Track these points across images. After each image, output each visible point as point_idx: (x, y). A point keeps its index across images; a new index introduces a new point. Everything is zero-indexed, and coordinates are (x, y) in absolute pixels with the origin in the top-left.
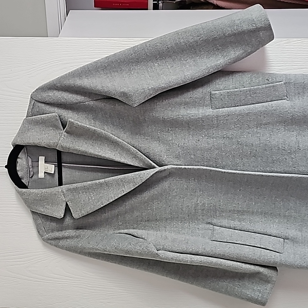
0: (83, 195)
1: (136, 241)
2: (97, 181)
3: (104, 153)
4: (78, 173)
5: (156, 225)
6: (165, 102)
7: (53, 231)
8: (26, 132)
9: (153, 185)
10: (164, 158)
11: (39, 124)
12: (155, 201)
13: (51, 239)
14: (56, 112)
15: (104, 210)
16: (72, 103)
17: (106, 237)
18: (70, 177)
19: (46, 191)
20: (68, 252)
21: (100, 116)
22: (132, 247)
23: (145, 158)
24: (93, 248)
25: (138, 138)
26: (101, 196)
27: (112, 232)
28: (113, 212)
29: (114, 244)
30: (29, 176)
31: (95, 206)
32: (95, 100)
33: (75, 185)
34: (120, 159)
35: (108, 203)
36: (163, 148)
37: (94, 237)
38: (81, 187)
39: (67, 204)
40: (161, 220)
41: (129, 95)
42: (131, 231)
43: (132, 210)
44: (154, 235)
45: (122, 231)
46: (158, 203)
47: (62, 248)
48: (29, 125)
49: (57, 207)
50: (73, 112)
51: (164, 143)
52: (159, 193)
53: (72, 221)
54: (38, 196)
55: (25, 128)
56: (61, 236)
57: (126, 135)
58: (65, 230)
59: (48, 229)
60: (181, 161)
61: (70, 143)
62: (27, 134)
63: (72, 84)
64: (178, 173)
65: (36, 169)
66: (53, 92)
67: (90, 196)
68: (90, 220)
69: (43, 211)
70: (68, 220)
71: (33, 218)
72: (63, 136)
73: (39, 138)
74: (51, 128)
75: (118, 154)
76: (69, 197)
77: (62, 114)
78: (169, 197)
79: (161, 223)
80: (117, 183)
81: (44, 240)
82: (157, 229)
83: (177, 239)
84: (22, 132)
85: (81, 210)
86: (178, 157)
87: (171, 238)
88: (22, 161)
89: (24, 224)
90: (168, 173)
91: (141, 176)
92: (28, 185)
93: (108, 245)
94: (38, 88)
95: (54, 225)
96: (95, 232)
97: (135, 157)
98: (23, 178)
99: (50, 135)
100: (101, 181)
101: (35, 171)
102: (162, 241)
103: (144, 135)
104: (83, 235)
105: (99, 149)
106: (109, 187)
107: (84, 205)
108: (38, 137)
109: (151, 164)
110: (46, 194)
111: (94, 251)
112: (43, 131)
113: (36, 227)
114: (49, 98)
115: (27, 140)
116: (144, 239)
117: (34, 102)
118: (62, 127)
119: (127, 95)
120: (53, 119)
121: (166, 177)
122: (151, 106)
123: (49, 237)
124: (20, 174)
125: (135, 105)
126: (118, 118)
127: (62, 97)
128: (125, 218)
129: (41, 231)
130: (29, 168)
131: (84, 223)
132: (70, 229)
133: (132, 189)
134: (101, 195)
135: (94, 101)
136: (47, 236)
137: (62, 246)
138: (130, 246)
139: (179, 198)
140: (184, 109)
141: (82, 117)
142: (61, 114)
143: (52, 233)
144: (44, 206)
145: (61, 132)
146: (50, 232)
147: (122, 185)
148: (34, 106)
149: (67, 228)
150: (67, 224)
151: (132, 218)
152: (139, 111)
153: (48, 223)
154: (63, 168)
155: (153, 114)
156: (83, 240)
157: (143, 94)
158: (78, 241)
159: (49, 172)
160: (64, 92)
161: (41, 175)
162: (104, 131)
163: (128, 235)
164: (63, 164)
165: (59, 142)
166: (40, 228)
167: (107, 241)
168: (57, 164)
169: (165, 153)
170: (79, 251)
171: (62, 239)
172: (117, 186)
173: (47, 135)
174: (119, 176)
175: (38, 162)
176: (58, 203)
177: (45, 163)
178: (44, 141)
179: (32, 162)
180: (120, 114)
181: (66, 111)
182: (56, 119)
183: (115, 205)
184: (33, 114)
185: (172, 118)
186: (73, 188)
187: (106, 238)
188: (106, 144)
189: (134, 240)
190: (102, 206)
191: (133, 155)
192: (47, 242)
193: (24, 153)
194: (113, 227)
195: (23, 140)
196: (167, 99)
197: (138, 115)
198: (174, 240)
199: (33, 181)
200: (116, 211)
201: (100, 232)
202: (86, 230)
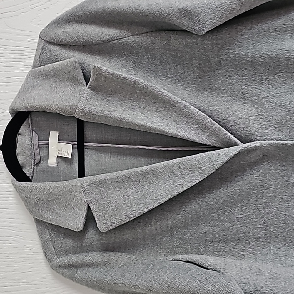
0: (114, 192)
1: (204, 275)
2: (138, 169)
3: (151, 121)
4: (109, 159)
5: (239, 248)
6: (258, 28)
7: (67, 253)
8: (30, 90)
9: (233, 177)
10: (254, 129)
11: (50, 77)
12: (236, 206)
13: (64, 267)
14: (75, 57)
15: (148, 219)
16: (100, 42)
17: (152, 265)
18: (97, 164)
19: (56, 185)
20: (90, 289)
21: (145, 62)
22: (197, 286)
23: (219, 130)
24: (130, 285)
25: (208, 96)
26: (144, 195)
27: (162, 259)
28: (164, 223)
29: (166, 279)
30: (34, 162)
31: (134, 210)
32: (137, 35)
33: (102, 176)
34: (177, 131)
35: (156, 205)
36: (251, 111)
37: (133, 266)
38: (111, 178)
39: (89, 208)
40: (247, 240)
41: (195, 12)
42: (195, 257)
43: (197, 220)
44: (236, 265)
45: (180, 257)
46: (242, 210)
47: (80, 281)
48: (34, 80)
49: (73, 212)
50: (103, 59)
51: (252, 103)
52: (243, 192)
53: (97, 237)
54: (45, 193)
55: (29, 84)
56: (80, 262)
57: (187, 92)
58: (87, 252)
59: (60, 249)
60: (285, 134)
61: (96, 105)
62: (31, 94)
63: (100, 8)
64: (280, 155)
65: (45, 152)
66: (72, 26)
67: (126, 194)
68: (126, 237)
69: (52, 219)
70: (91, 236)
71: (38, 231)
72: (85, 95)
73: (48, 98)
74: (68, 83)
75: (174, 123)
76: (93, 195)
77: (85, 60)
78: (262, 198)
79: (247, 246)
80: (171, 172)
81: (53, 267)
82: (241, 256)
83: (279, 275)
84: (24, 91)
85: (110, 217)
86: (279, 127)
87: (269, 273)
88: (24, 139)
89: (24, 240)
90: (261, 156)
91: (214, 158)
92: (32, 177)
93: (155, 281)
94: (51, 23)
95: (69, 242)
96: (134, 257)
97: (202, 127)
98: (25, 167)
99: (66, 94)
100: (145, 168)
101: (42, 155)
102: (252, 276)
103: (218, 90)
104: (114, 261)
105: (143, 115)
106: (158, 178)
107: (115, 210)
108: (46, 97)
109: (230, 139)
110: (55, 190)
111: (131, 291)
112: (56, 88)
113: (41, 245)
114: (65, 36)
115: (29, 102)
116: (219, 272)
117: (44, 44)
118: (84, 81)
119: (190, 13)
120: (70, 67)
121: (256, 163)
122: (231, 37)
123: (61, 263)
124: (21, 159)
125: (204, 30)
126: (174, 63)
127: (85, 32)
128: (185, 235)
129: (49, 252)
130: (34, 150)
131: (117, 240)
132: (94, 251)
133: (198, 181)
134: (145, 192)
135: (136, 37)
136: (58, 261)
137: (81, 278)
138: (195, 284)
139: (280, 202)
140: (290, 39)
141: (116, 65)
142: (83, 60)
143: (66, 257)
144: (54, 210)
145: (83, 88)
146: (62, 255)
147: (179, 174)
148: (44, 50)
149: (89, 249)
150: (90, 242)
151: (195, 235)
152: (210, 47)
153: (60, 239)
154: (86, 150)
155: (235, 50)
156: (114, 270)
157: (219, 9)
158: (106, 272)
159: (64, 156)
160: (90, 25)
161: (52, 161)
162: (151, 83)
163: (191, 265)
164: (86, 144)
165: (79, 104)
166: (48, 248)
167: (153, 273)
168: (77, 143)
169: (255, 119)
170: (107, 288)
171: (81, 267)
172: (171, 177)
173: (60, 93)
174: (175, 161)
175: (48, 141)
176: (75, 204)
177: (58, 142)
178: (55, 103)
179: (38, 140)
180: (177, 55)
181: (92, 56)
182: (75, 67)
183: (168, 211)
184: (41, 64)
185: (269, 56)
186: (100, 181)
187: (151, 269)
188: (153, 106)
189: (200, 273)
190: (146, 210)
191: (198, 124)
192: (57, 272)
193: (28, 126)
194: (164, 250)
195: (25, 102)
196: (261, 22)
197: (208, 56)
198: (274, 277)
199: (40, 171)
200: (169, 222)
201: (143, 256)
202: (120, 254)
